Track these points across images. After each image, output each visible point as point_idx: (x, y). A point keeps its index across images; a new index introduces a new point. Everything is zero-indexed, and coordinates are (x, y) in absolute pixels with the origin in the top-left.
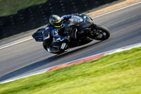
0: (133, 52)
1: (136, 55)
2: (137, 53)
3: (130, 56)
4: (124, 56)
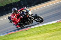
4: (39, 29)
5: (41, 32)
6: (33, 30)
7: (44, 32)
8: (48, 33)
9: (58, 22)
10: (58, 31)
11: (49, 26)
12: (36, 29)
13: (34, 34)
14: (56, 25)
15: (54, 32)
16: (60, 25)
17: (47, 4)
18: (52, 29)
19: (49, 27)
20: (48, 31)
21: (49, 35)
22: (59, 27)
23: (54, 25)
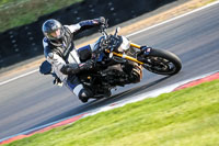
0: (128, 110)
1: (133, 115)
2: (134, 111)
3: (122, 116)
4: (114, 117)
5: (120, 132)
6: (92, 126)
7: (132, 129)
8: (145, 134)
9: (182, 91)
10: (183, 121)
11: (150, 105)
12: (103, 118)
13: (97, 138)
14: (174, 100)
15: (169, 126)
16: (188, 98)
17: (136, 25)
18: (160, 115)
19: (149, 110)
20: (146, 123)
21: (151, 138)
22: (184, 106)
23: (168, 101)
